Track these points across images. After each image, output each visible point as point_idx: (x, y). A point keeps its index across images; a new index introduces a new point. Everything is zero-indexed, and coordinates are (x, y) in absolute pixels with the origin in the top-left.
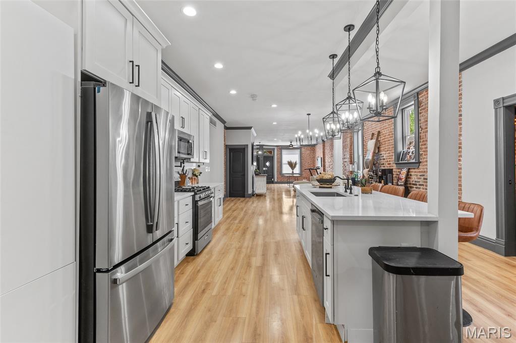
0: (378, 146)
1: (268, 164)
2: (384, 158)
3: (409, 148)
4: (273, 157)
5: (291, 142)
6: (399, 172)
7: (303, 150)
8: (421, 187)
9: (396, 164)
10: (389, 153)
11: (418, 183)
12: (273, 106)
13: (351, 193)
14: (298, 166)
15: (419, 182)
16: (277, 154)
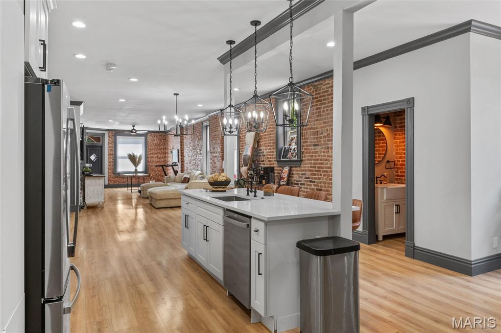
0: (257, 140)
1: (93, 157)
2: (265, 154)
3: (290, 145)
4: (102, 146)
5: (134, 126)
6: (280, 170)
7: (149, 137)
8: (303, 186)
9: (277, 161)
10: (270, 149)
11: (299, 183)
12: (131, 80)
13: (255, 196)
14: (143, 162)
15: (301, 181)
16: (109, 143)
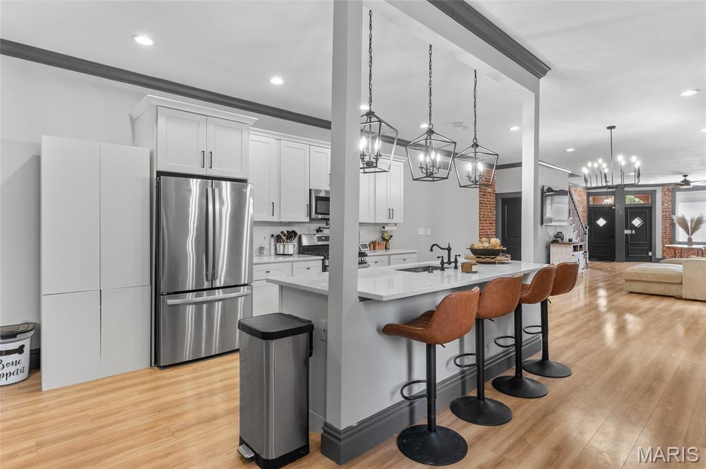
1: (636, 222)
5: (685, 176)
16: (663, 202)
